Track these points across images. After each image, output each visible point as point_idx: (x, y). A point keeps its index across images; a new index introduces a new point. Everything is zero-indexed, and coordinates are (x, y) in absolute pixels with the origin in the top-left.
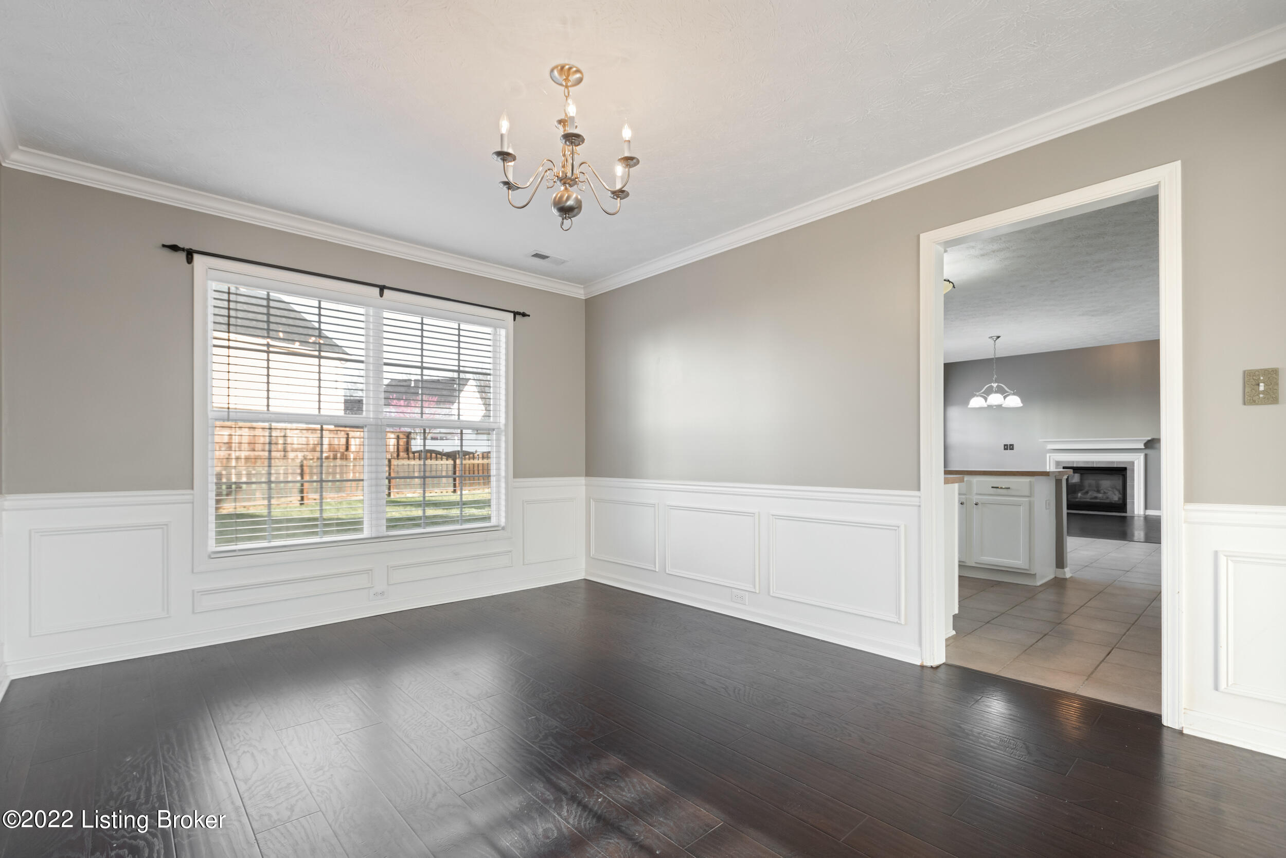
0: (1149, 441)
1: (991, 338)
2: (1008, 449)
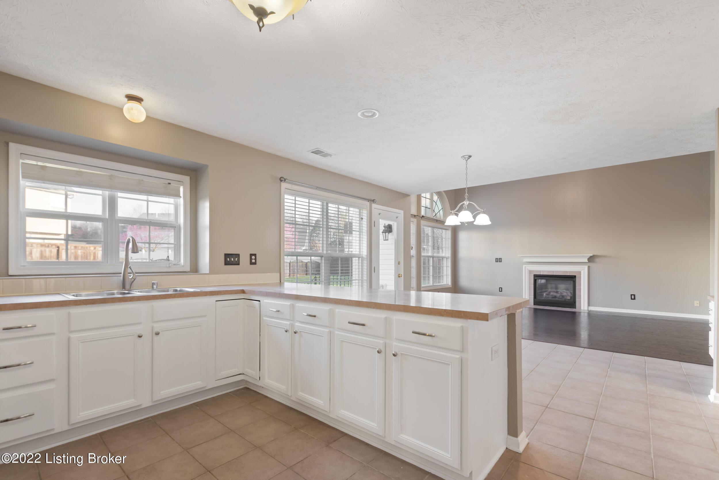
0: (591, 257)
1: (464, 158)
2: (498, 262)
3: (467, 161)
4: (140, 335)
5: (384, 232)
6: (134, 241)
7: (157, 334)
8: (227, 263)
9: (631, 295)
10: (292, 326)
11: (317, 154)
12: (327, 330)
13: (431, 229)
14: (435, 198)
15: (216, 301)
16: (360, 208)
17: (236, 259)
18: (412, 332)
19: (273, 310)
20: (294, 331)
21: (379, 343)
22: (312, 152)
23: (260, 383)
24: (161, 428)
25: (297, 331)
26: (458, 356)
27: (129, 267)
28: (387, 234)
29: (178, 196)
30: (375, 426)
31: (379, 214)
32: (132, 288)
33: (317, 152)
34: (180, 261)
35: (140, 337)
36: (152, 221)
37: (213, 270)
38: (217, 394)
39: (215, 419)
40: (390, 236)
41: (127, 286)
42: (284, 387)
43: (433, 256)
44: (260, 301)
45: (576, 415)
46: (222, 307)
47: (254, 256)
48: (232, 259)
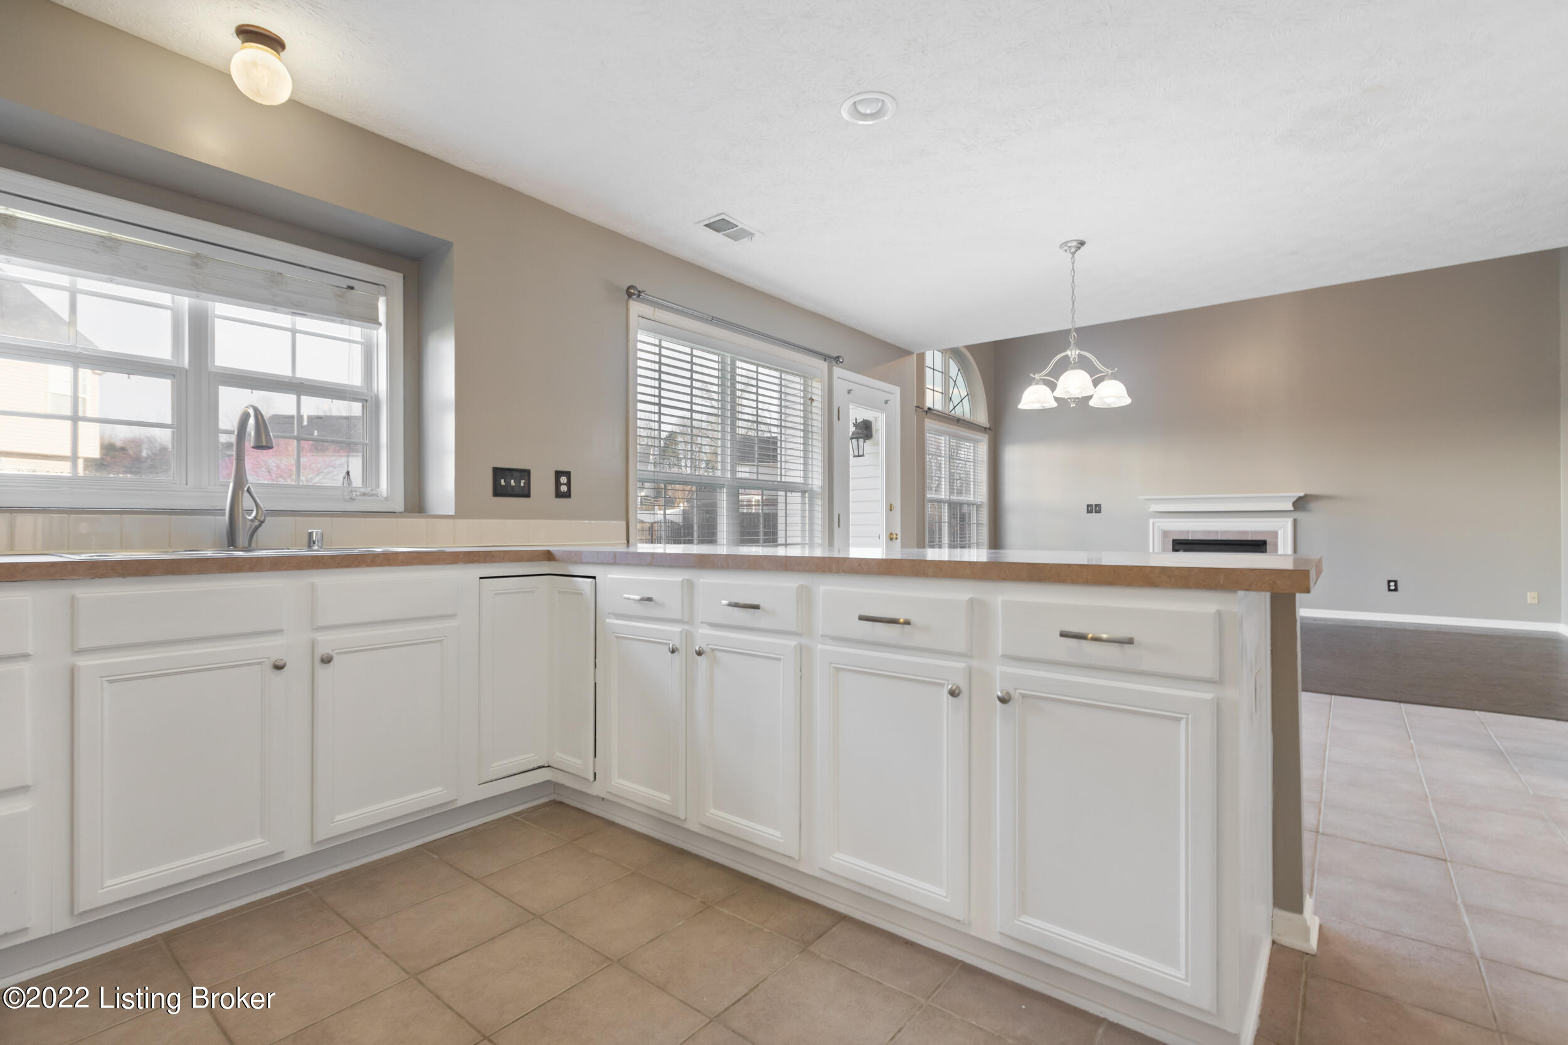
0: (1300, 498)
1: (1066, 248)
2: (1092, 512)
3: (1073, 254)
4: (280, 663)
5: (855, 436)
6: (260, 417)
7: (327, 660)
8: (498, 492)
9: (1389, 582)
10: (688, 636)
11: (718, 230)
12: (792, 642)
13: (945, 440)
14: (954, 369)
15: (481, 578)
16: (806, 377)
17: (522, 482)
18: (1059, 635)
19: (632, 597)
20: (696, 651)
21: (954, 670)
22: (706, 225)
23: (596, 789)
24: (338, 914)
25: (704, 649)
26: (1209, 696)
27: (246, 489)
28: (861, 441)
29: (374, 320)
30: (943, 896)
31: (849, 392)
32: (253, 545)
33: (719, 226)
34: (378, 486)
35: (278, 667)
36: (305, 383)
37: (464, 508)
38: (484, 818)
39: (484, 885)
40: (868, 446)
41: (242, 538)
42: (667, 797)
43: (950, 499)
44: (594, 578)
45: (1396, 850)
46: (496, 594)
47: (565, 478)
48: (512, 481)
